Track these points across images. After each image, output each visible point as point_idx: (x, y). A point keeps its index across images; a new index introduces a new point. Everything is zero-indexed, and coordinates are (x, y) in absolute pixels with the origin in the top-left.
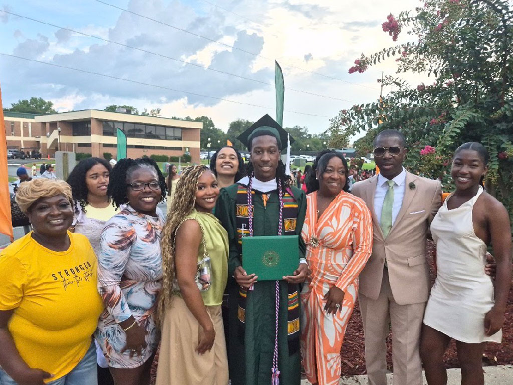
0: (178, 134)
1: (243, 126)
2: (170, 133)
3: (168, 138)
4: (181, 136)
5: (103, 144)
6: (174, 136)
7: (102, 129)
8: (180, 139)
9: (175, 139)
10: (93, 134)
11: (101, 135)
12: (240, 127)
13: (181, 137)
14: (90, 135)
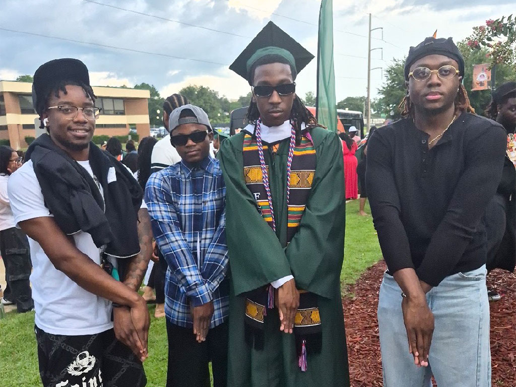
0: (120, 106)
1: (196, 93)
2: (108, 106)
3: (105, 112)
4: (123, 109)
5: (23, 125)
6: (114, 110)
7: (19, 106)
8: (122, 113)
9: (117, 113)
10: (8, 113)
11: (18, 113)
12: (192, 95)
13: (124, 111)
14: (5, 115)
